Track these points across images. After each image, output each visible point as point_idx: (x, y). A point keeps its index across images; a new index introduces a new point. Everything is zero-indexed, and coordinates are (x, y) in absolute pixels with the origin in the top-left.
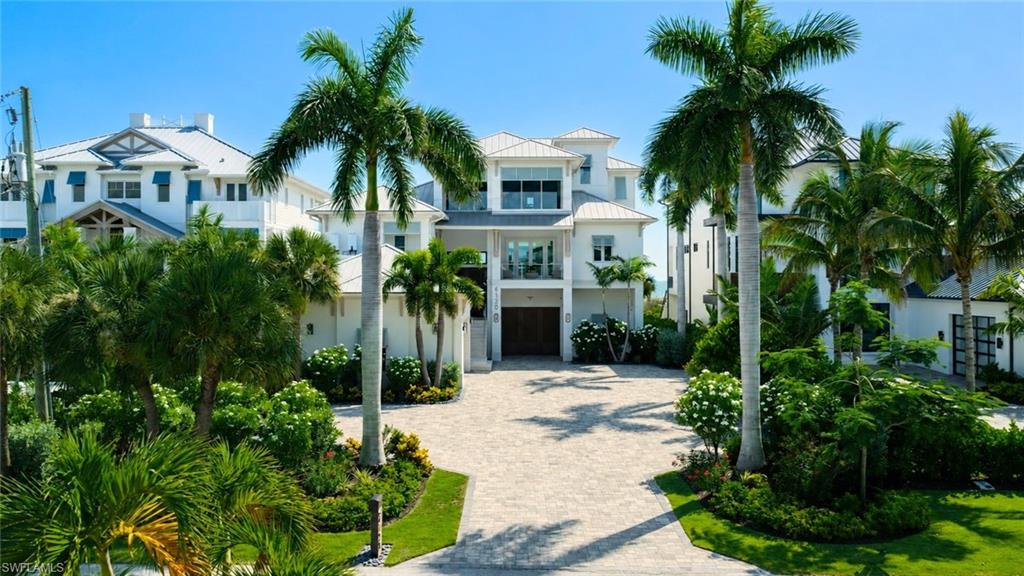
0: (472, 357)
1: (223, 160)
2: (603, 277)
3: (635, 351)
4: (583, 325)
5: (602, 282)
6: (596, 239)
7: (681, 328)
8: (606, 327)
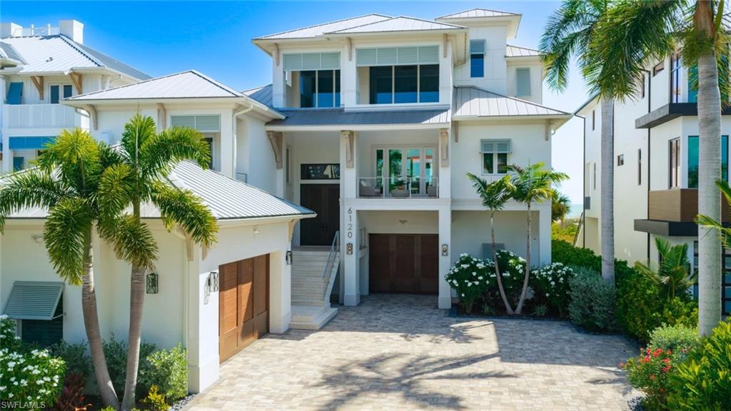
0: (293, 304)
1: (51, 59)
2: (491, 195)
3: (539, 298)
4: (463, 262)
5: (489, 203)
6: (486, 144)
7: (607, 270)
8: (495, 264)
